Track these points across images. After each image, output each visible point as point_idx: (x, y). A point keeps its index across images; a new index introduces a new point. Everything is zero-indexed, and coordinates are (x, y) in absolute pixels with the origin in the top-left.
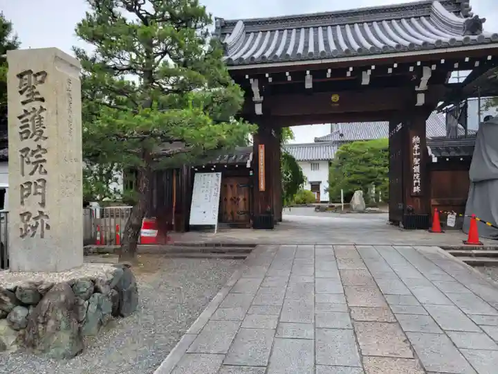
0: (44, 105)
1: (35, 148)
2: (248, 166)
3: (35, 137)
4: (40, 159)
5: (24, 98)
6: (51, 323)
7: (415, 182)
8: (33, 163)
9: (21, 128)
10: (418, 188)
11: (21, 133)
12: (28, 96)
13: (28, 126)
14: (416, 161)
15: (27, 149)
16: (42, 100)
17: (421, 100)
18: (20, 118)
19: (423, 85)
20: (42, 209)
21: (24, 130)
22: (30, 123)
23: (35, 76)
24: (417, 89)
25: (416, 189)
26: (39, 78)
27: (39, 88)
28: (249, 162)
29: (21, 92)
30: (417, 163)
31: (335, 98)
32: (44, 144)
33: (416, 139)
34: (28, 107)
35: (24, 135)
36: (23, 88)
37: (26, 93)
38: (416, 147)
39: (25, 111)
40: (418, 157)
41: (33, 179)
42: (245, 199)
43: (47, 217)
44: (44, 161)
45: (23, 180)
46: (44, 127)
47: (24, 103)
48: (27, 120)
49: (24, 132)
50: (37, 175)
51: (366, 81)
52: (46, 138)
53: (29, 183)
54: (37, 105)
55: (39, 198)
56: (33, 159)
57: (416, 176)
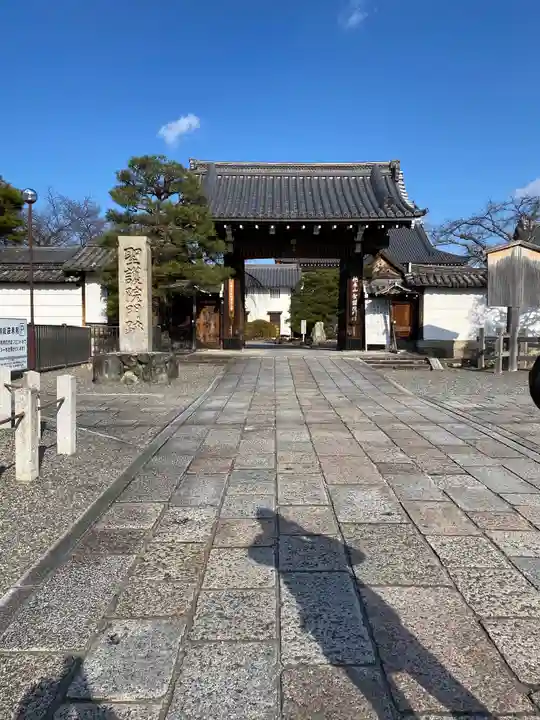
0: (140, 266)
1: (135, 288)
2: (221, 296)
3: (134, 282)
4: (137, 293)
5: (128, 261)
6: (158, 370)
7: (353, 312)
8: (133, 296)
9: (126, 277)
11: (126, 280)
14: (355, 296)
15: (130, 288)
16: (138, 263)
17: (358, 249)
18: (126, 271)
19: (359, 238)
20: (138, 320)
22: (131, 275)
23: (134, 250)
24: (354, 240)
26: (137, 251)
27: (137, 257)
28: (221, 292)
29: (127, 258)
30: (355, 298)
31: (293, 242)
32: (140, 286)
33: (355, 279)
34: (129, 266)
35: (128, 281)
36: (128, 256)
37: (129, 259)
38: (355, 285)
40: (356, 293)
41: (134, 303)
42: (215, 325)
43: (141, 323)
44: (140, 295)
45: (128, 304)
46: (140, 278)
47: (128, 264)
48: (130, 273)
49: (128, 279)
50: (136, 302)
51: (316, 233)
52: (141, 283)
53: (131, 306)
54: (136, 265)
55: (137, 314)
56: (133, 294)
57: (355, 308)
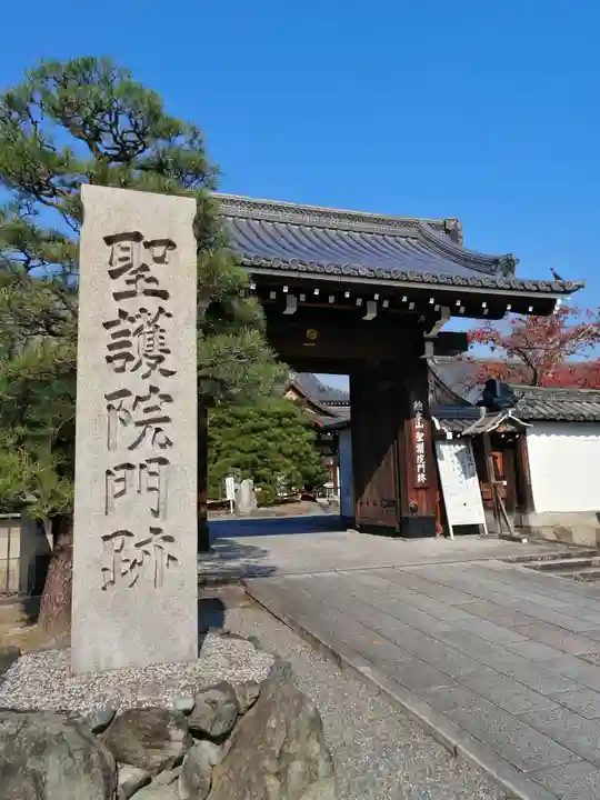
0: (167, 305)
1: (145, 392)
3: (144, 369)
4: (154, 415)
5: (119, 285)
7: (419, 466)
8: (138, 424)
9: (111, 347)
10: (423, 475)
11: (109, 359)
12: (128, 282)
13: (128, 344)
14: (419, 436)
15: (125, 393)
16: (164, 295)
17: (429, 352)
18: (107, 325)
20: (156, 523)
21: (117, 352)
22: (130, 338)
23: (147, 245)
24: (425, 335)
25: (421, 478)
26: (159, 251)
27: (156, 270)
29: (114, 274)
30: (420, 439)
31: (312, 334)
32: (165, 385)
33: (417, 405)
34: (125, 304)
35: (118, 363)
36: (119, 265)
37: (126, 276)
38: (419, 416)
39: (123, 314)
41: (136, 457)
43: (169, 539)
44: (166, 419)
45: (114, 460)
46: (168, 352)
47: (118, 296)
48: (127, 333)
49: (117, 357)
50: (148, 449)
51: (371, 314)
52: (172, 373)
53: (129, 466)
54: (152, 304)
55: (151, 500)
56: (139, 415)
57: (420, 458)
